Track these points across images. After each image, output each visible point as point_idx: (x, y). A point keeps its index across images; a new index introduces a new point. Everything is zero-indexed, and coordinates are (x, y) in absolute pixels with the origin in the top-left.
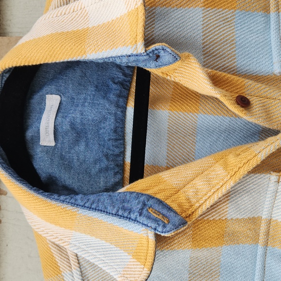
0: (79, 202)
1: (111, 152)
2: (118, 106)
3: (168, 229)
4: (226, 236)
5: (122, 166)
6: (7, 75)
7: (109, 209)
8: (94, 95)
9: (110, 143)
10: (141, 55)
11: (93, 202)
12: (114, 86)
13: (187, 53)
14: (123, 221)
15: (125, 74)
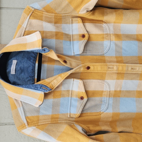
0: (24, 86)
1: (31, 76)
2: (33, 63)
3: (47, 91)
4: (62, 95)
5: (34, 79)
6: (2, 55)
7: (32, 88)
8: (27, 60)
9: (31, 73)
10: (41, 50)
11: (28, 86)
12: (32, 58)
13: (52, 50)
14: (36, 90)
15: (35, 55)
